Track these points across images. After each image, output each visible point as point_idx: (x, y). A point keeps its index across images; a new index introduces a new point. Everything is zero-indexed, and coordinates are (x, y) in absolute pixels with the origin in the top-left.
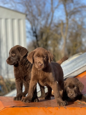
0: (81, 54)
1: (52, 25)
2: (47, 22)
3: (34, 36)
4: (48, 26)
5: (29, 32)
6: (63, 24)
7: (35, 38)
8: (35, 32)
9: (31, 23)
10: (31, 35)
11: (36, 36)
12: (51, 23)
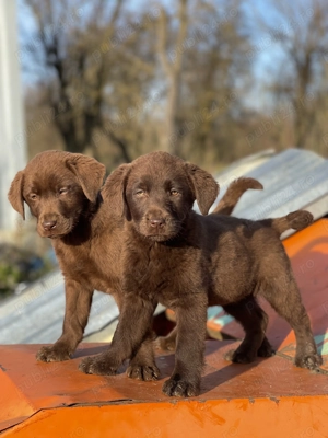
0: (271, 155)
1: (121, 23)
2: (99, 9)
3: (49, 64)
4: (103, 23)
5: (31, 49)
6: (167, 19)
7: (52, 74)
8: (52, 50)
9: (36, 10)
10: (36, 60)
11: (59, 67)
12: (116, 14)
